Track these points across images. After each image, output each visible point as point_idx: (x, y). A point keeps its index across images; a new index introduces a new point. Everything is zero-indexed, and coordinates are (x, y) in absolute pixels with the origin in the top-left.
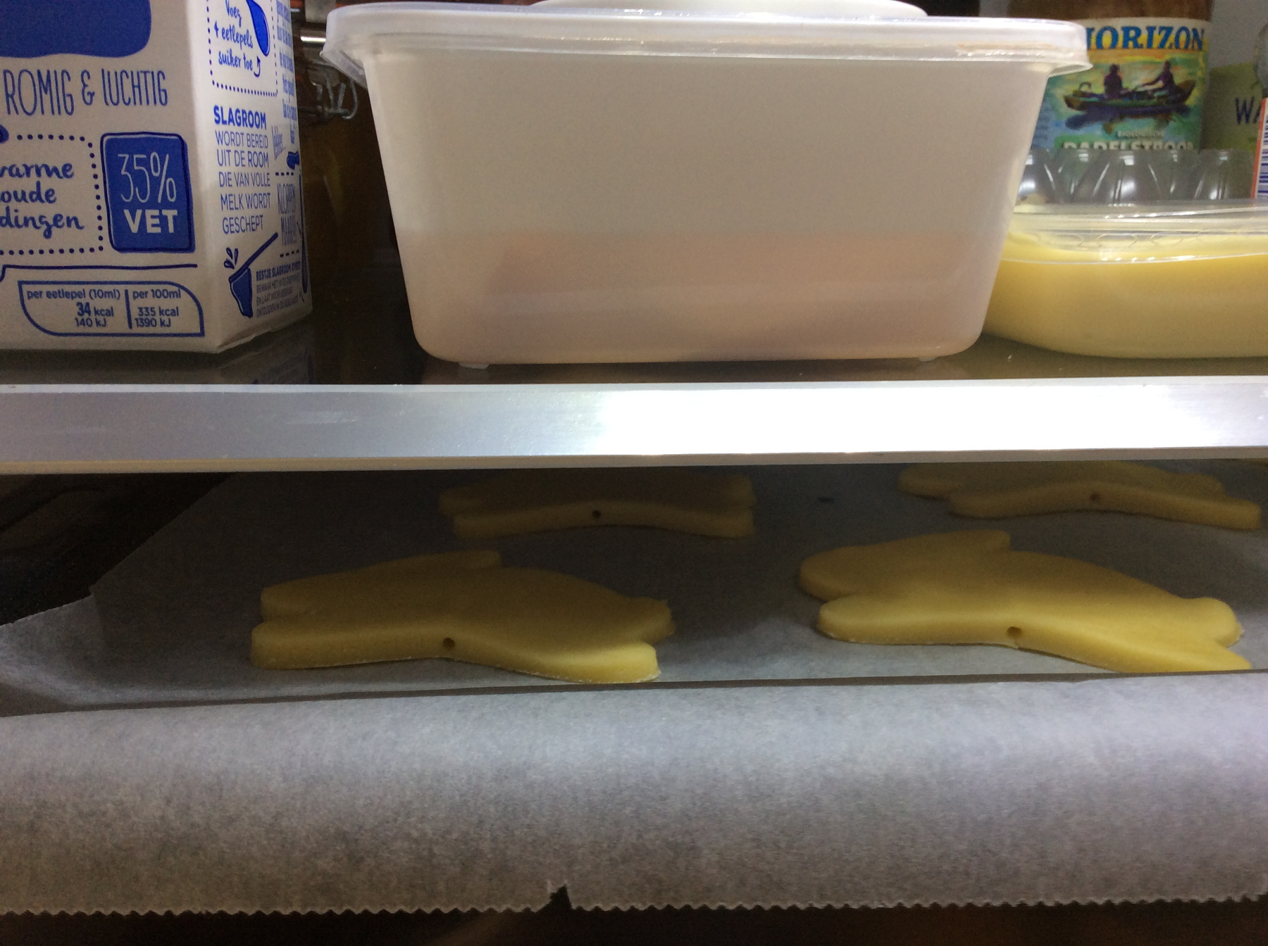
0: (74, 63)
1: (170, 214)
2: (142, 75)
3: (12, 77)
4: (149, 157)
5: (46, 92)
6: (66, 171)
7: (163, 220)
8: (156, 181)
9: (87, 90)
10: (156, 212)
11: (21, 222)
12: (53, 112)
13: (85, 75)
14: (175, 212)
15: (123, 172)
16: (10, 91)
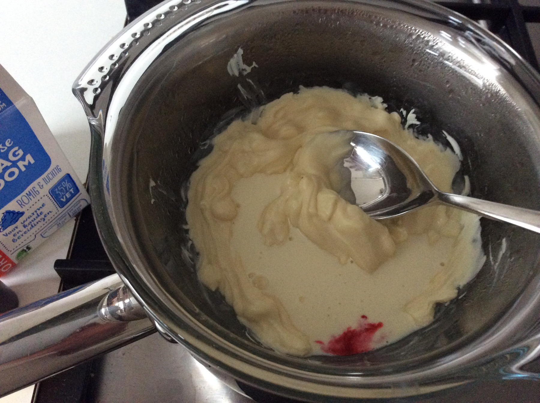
0: (34, 184)
1: (72, 190)
2: (53, 172)
3: (20, 201)
4: (62, 185)
5: (30, 195)
6: (43, 205)
7: (71, 193)
8: (66, 188)
9: (41, 186)
10: (68, 193)
11: (36, 223)
12: (34, 198)
13: (39, 184)
14: (72, 189)
15: (57, 193)
16: (20, 204)
